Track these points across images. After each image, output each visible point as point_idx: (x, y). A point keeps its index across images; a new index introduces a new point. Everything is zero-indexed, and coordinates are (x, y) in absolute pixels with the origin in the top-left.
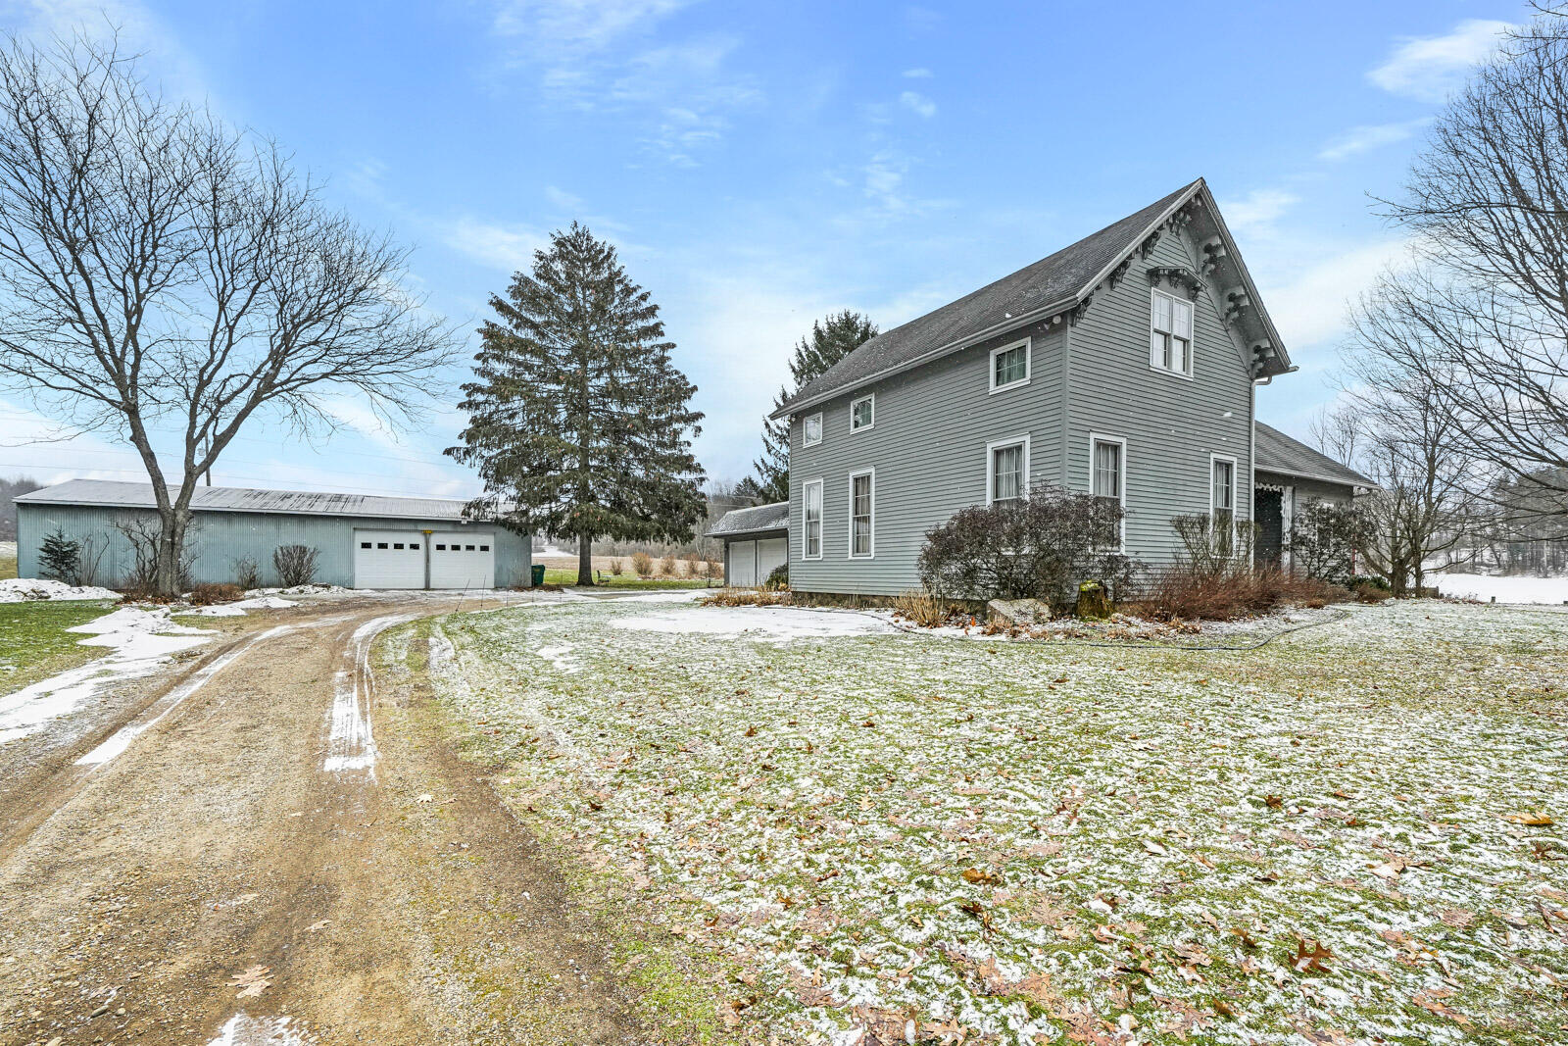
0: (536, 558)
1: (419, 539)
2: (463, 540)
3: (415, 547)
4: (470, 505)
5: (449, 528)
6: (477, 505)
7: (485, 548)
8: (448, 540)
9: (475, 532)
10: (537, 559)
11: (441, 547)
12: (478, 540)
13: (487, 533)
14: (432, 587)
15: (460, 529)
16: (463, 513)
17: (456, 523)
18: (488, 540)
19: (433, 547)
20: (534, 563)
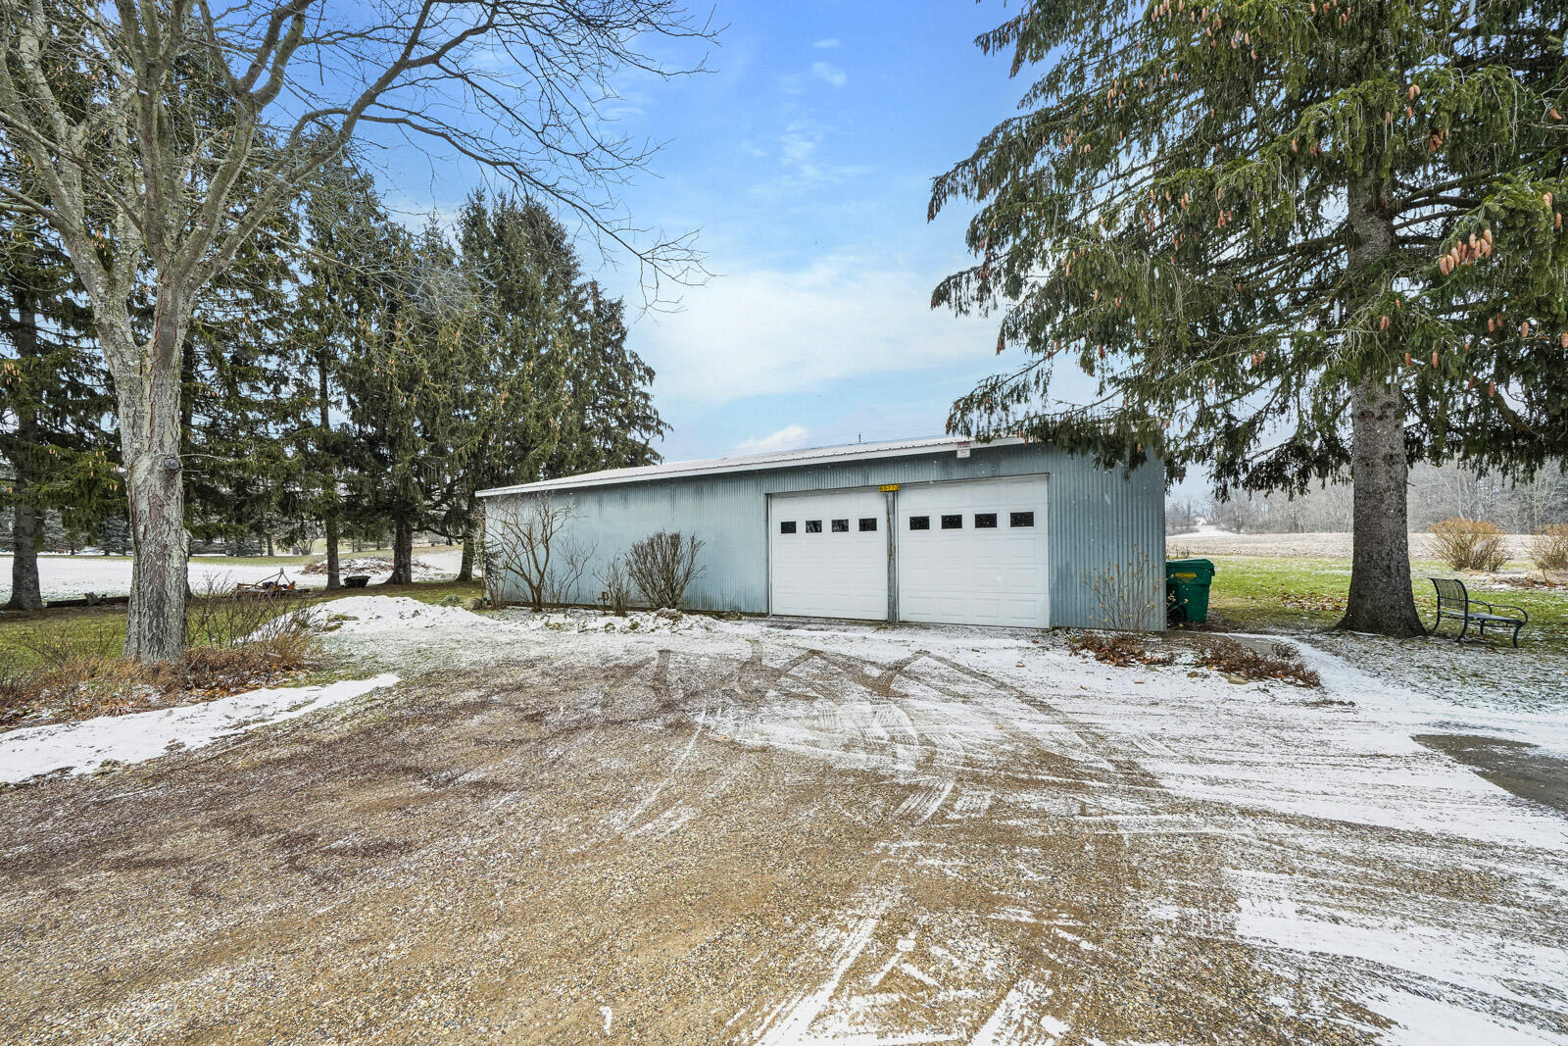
0: (1180, 545)
1: (873, 506)
2: (967, 501)
3: (868, 525)
4: (966, 404)
5: (933, 473)
6: (986, 398)
7: (1022, 520)
8: (934, 503)
9: (994, 477)
10: (1182, 546)
11: (920, 523)
12: (1002, 498)
13: (1028, 476)
14: (902, 617)
15: (957, 473)
16: (951, 427)
17: (946, 458)
18: (1031, 496)
19: (903, 524)
20: (1173, 556)
